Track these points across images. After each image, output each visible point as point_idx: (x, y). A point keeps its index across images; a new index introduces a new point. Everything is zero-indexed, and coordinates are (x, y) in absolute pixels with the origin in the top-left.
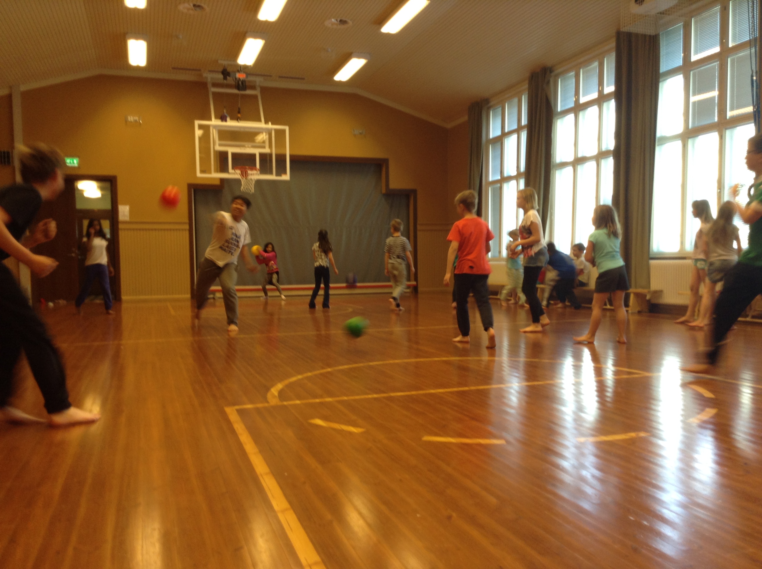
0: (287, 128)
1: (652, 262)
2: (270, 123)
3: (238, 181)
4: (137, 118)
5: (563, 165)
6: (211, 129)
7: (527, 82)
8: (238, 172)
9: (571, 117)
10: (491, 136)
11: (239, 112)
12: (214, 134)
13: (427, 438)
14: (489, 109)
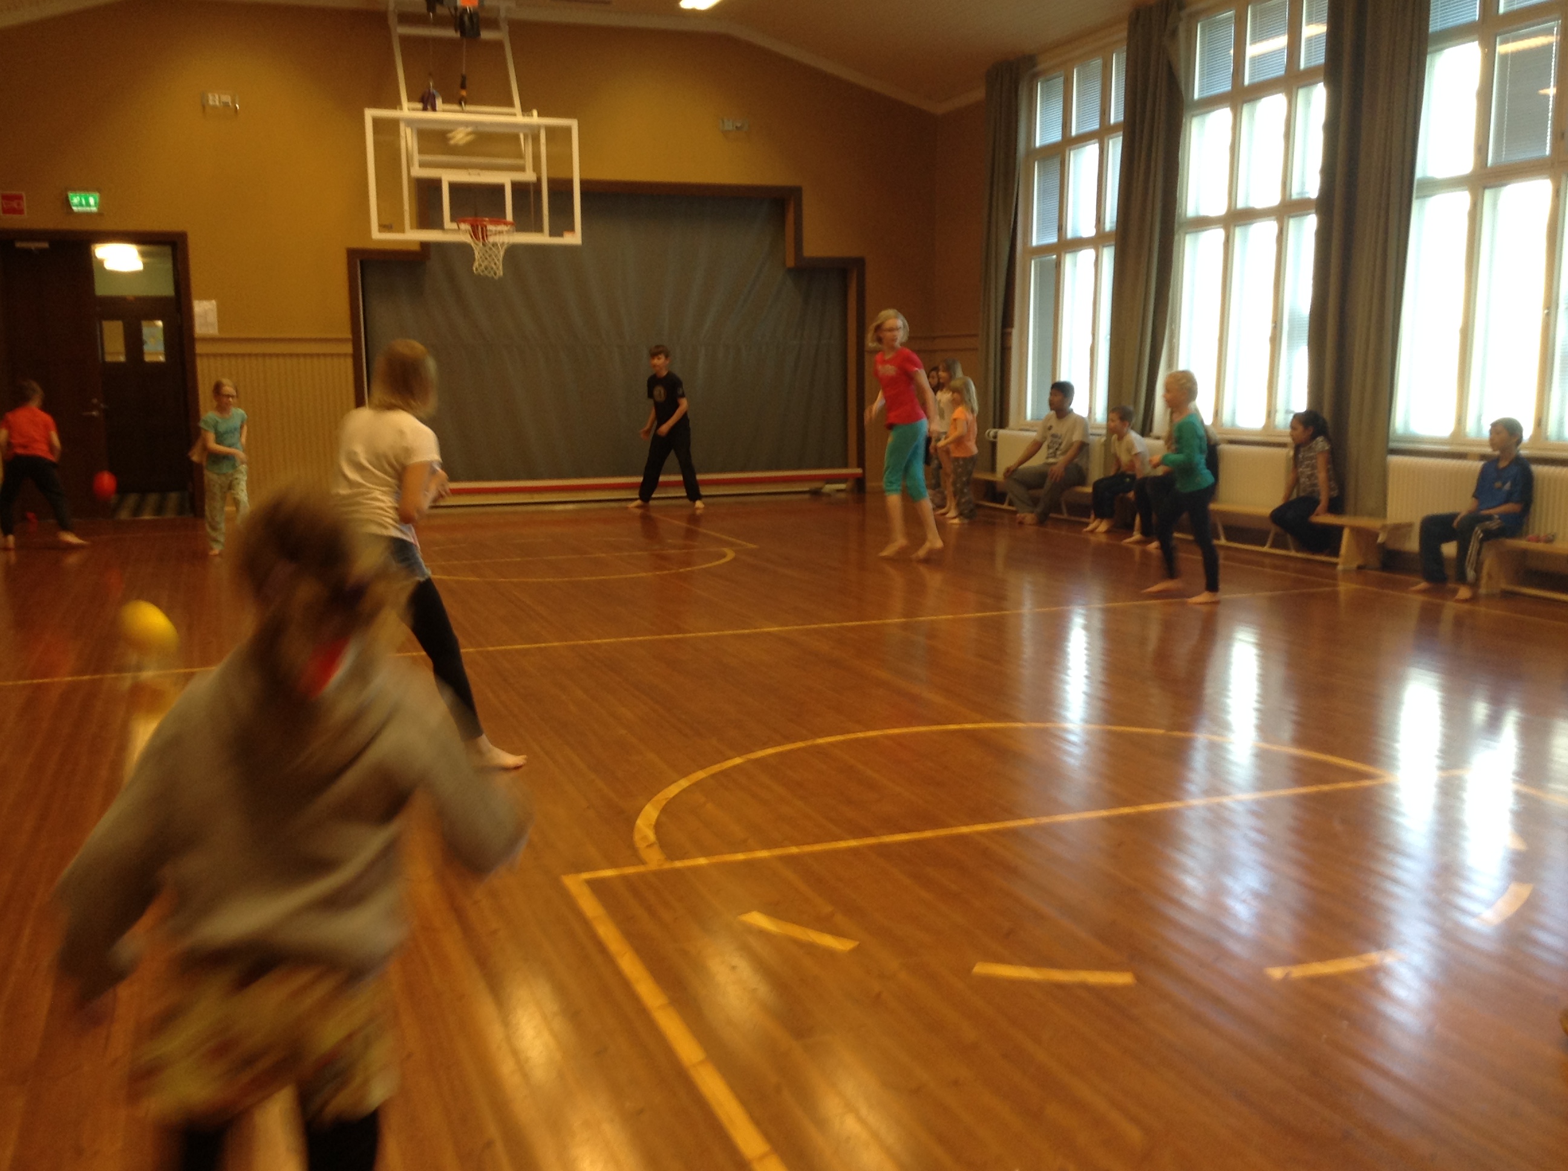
0: (574, 124)
1: (1393, 459)
2: (535, 113)
3: (464, 250)
4: (227, 98)
5: (1202, 223)
6: (402, 126)
7: (1125, 25)
8: (465, 227)
9: (1224, 115)
10: (1038, 144)
11: (463, 86)
12: (408, 140)
13: (982, 969)
14: (1035, 77)
